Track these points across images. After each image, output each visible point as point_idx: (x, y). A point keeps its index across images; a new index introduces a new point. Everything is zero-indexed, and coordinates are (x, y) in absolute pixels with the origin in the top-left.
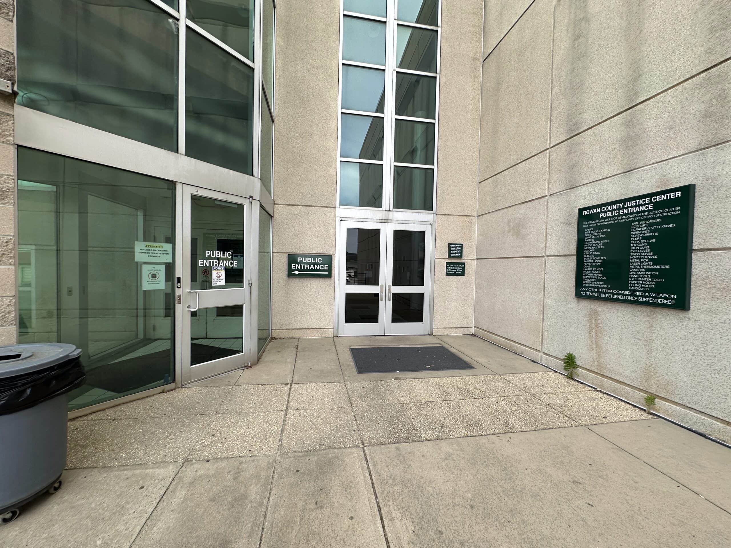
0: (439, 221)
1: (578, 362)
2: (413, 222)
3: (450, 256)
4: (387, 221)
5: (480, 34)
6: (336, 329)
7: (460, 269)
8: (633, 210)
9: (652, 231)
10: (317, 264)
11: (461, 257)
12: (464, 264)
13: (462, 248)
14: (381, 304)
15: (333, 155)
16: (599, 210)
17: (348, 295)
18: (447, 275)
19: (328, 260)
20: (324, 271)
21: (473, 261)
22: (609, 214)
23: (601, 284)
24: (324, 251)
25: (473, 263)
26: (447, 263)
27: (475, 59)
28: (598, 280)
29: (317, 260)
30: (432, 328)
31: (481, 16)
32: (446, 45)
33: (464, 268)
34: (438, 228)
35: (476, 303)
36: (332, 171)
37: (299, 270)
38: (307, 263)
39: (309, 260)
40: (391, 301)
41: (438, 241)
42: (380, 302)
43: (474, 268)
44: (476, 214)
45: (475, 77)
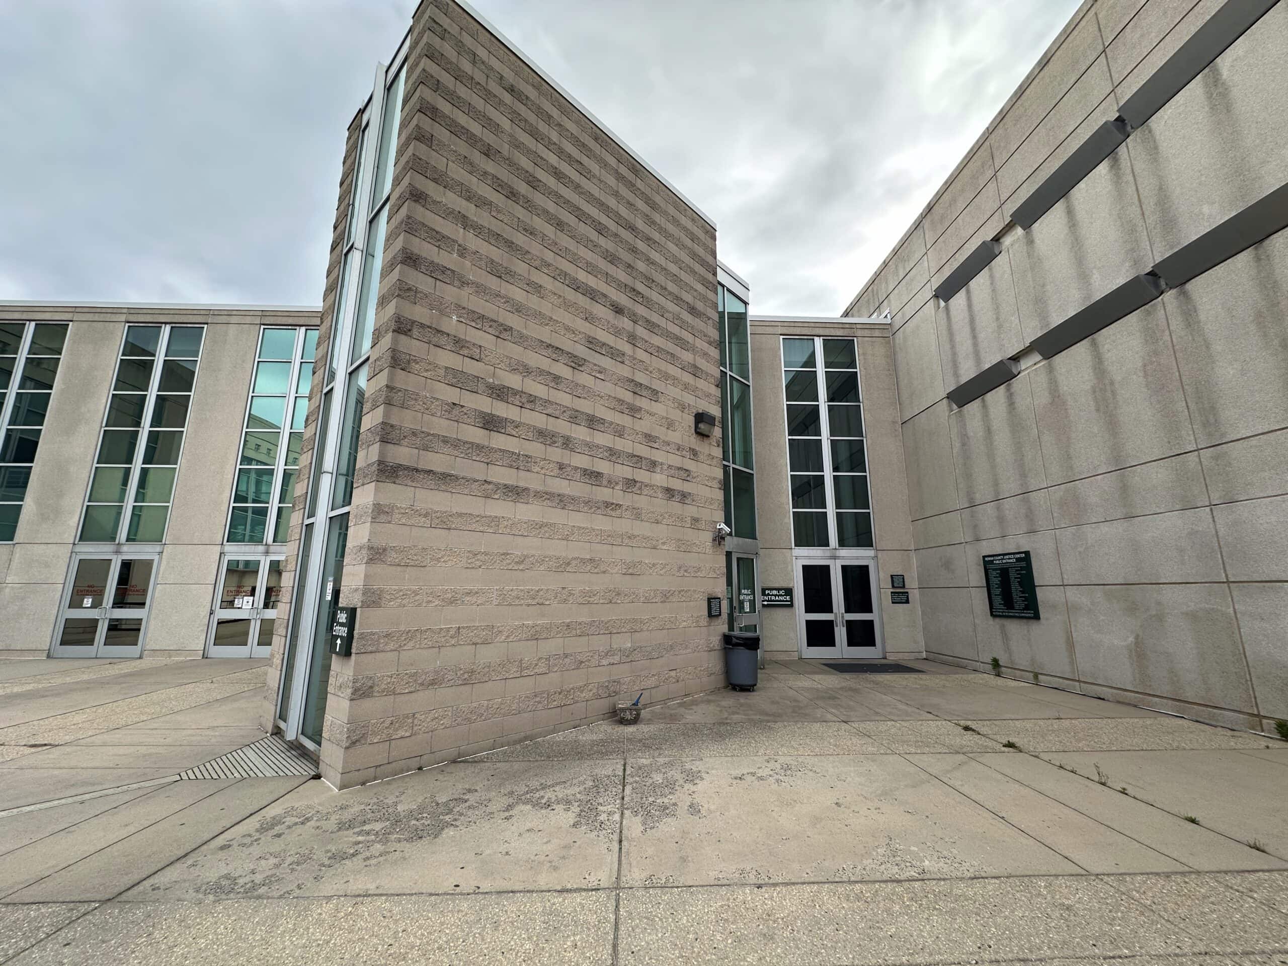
0: (880, 556)
1: (1001, 663)
2: (857, 558)
3: (893, 587)
4: (835, 558)
5: (896, 403)
6: (799, 652)
7: (904, 598)
8: (1008, 561)
9: (1018, 574)
10: (781, 595)
11: (904, 587)
12: (907, 593)
13: (903, 579)
14: (837, 630)
15: (787, 508)
16: (992, 559)
17: (808, 623)
18: (893, 603)
19: (789, 592)
20: (787, 601)
21: (915, 591)
22: (997, 562)
23: (1002, 607)
24: (785, 585)
25: (916, 592)
26: (892, 593)
27: (894, 422)
28: (1000, 604)
29: (781, 592)
30: (884, 652)
31: (895, 389)
32: (868, 416)
33: (908, 596)
34: (880, 562)
35: (924, 629)
36: (786, 520)
37: (768, 601)
38: (773, 595)
39: (775, 592)
40: (845, 628)
41: (881, 573)
42: (835, 628)
43: (918, 596)
44: (912, 548)
45: (896, 436)
